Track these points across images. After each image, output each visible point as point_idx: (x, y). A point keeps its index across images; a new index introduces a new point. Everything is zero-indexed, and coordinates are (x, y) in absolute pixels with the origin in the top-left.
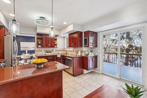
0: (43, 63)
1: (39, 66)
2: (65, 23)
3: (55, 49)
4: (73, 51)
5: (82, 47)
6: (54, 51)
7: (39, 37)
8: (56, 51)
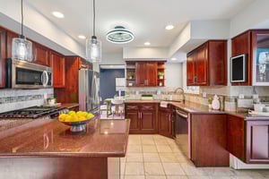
0: (83, 123)
1: (74, 129)
2: (170, 27)
3: (159, 90)
4: (201, 95)
5: (225, 83)
6: (159, 93)
7: (131, 67)
8: (162, 93)
